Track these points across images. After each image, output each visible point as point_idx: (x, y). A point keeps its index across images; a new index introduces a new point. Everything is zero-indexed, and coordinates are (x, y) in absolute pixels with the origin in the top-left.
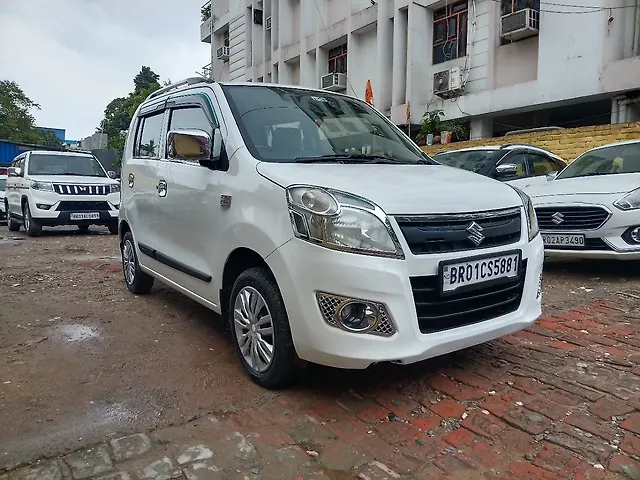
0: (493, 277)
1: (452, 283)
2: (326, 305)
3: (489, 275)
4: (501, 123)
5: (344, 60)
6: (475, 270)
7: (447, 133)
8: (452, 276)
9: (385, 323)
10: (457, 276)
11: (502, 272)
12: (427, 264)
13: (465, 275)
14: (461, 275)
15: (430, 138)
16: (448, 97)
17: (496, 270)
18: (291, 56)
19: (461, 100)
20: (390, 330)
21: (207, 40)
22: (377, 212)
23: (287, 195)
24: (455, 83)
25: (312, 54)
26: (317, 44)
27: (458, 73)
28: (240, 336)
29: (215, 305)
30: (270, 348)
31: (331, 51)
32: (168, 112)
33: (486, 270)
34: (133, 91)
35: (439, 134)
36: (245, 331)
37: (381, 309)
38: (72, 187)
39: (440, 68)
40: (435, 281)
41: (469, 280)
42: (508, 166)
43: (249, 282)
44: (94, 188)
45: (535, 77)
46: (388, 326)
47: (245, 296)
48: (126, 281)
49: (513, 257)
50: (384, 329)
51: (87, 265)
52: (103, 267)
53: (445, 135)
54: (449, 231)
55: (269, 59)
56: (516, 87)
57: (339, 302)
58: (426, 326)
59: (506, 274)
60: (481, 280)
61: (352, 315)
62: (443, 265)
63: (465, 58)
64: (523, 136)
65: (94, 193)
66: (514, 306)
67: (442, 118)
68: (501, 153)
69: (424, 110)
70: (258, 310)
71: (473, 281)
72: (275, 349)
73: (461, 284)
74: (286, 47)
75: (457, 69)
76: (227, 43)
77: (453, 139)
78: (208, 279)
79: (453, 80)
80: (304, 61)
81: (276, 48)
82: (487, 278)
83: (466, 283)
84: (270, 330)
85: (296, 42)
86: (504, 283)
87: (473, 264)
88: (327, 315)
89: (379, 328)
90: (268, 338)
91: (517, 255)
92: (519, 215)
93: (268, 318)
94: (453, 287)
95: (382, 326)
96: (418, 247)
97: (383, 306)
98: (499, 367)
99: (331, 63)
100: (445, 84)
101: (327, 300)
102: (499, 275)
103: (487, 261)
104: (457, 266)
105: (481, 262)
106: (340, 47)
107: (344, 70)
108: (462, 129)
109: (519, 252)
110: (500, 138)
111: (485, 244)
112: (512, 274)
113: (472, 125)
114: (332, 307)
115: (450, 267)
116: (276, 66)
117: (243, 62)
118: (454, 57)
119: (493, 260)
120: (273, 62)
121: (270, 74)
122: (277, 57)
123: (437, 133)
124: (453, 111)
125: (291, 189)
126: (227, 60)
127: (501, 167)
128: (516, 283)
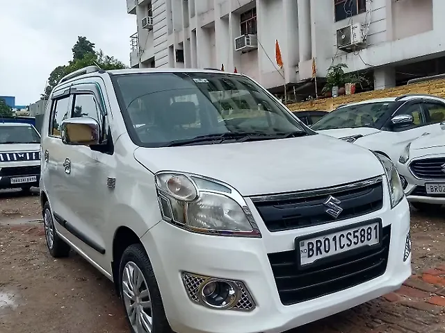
0: (353, 247)
1: (309, 256)
2: (190, 285)
3: (348, 245)
4: (403, 73)
5: (254, 22)
6: (332, 243)
7: (350, 84)
8: (309, 250)
9: (245, 299)
10: (315, 249)
11: (362, 242)
12: (284, 240)
13: (322, 248)
14: (318, 249)
15: (335, 90)
16: (350, 51)
17: (355, 240)
18: (206, 21)
19: (364, 52)
20: (250, 305)
21: (133, 12)
22: (234, 195)
23: (156, 181)
24: (356, 38)
25: (225, 19)
26: (229, 10)
27: (359, 27)
28: (129, 306)
29: (109, 274)
30: (150, 319)
31: (242, 16)
32: (72, 96)
33: (344, 241)
34: (72, 59)
35: (344, 86)
36: (132, 302)
37: (240, 286)
38: (11, 155)
39: (342, 24)
40: (293, 255)
41: (327, 252)
42: (403, 117)
43: (131, 257)
44: (31, 154)
45: (431, 29)
46: (248, 302)
47: (130, 270)
48: (48, 245)
49: (373, 226)
50: (245, 305)
51: (18, 229)
52: (32, 231)
53: (349, 87)
54: (306, 206)
55: (187, 26)
56: (415, 38)
57: (201, 281)
58: (287, 298)
59: (366, 243)
60: (339, 251)
61: (215, 292)
62: (298, 240)
63: (364, 14)
64: (422, 84)
65: (31, 159)
66: (380, 270)
67: (345, 70)
68: (396, 104)
69: (329, 64)
70: (139, 285)
71: (332, 252)
72: (153, 320)
73: (320, 257)
74: (201, 14)
75: (358, 25)
76: (150, 14)
77: (358, 90)
78: (103, 252)
79: (355, 35)
80: (219, 26)
81: (193, 15)
82: (346, 249)
83: (325, 255)
84: (149, 303)
85: (210, 9)
86: (366, 250)
87: (331, 237)
88: (191, 293)
89: (239, 304)
90: (147, 311)
91: (377, 224)
92: (380, 184)
93: (146, 292)
94: (312, 260)
95: (242, 302)
96: (273, 225)
97: (242, 283)
98: (372, 327)
99: (243, 26)
100: (347, 39)
101: (190, 279)
102: (360, 245)
103: (345, 233)
104: (314, 241)
105: (338, 235)
106: (250, 11)
107: (255, 32)
108: (365, 80)
109: (379, 221)
110: (401, 87)
111: (343, 216)
112: (374, 241)
113: (375, 75)
114: (195, 286)
115: (306, 242)
116: (194, 31)
117: (165, 30)
118: (355, 14)
119: (351, 231)
120: (191, 28)
121: (189, 39)
122: (195, 23)
123: (341, 85)
124: (356, 63)
125: (159, 175)
126: (151, 29)
127: (396, 118)
128: (380, 249)
